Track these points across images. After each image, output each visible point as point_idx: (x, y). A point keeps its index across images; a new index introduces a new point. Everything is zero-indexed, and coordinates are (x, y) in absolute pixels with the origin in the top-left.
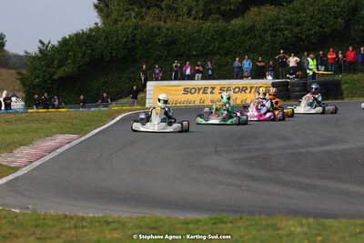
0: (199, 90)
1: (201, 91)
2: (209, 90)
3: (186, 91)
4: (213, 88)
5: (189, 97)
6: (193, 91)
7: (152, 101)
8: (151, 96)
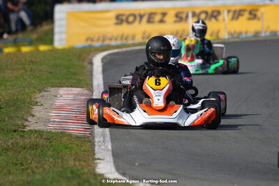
0: (141, 17)
1: (145, 19)
2: (158, 18)
3: (120, 19)
4: (164, 14)
5: (125, 29)
6: (131, 19)
7: (64, 36)
8: (64, 29)
